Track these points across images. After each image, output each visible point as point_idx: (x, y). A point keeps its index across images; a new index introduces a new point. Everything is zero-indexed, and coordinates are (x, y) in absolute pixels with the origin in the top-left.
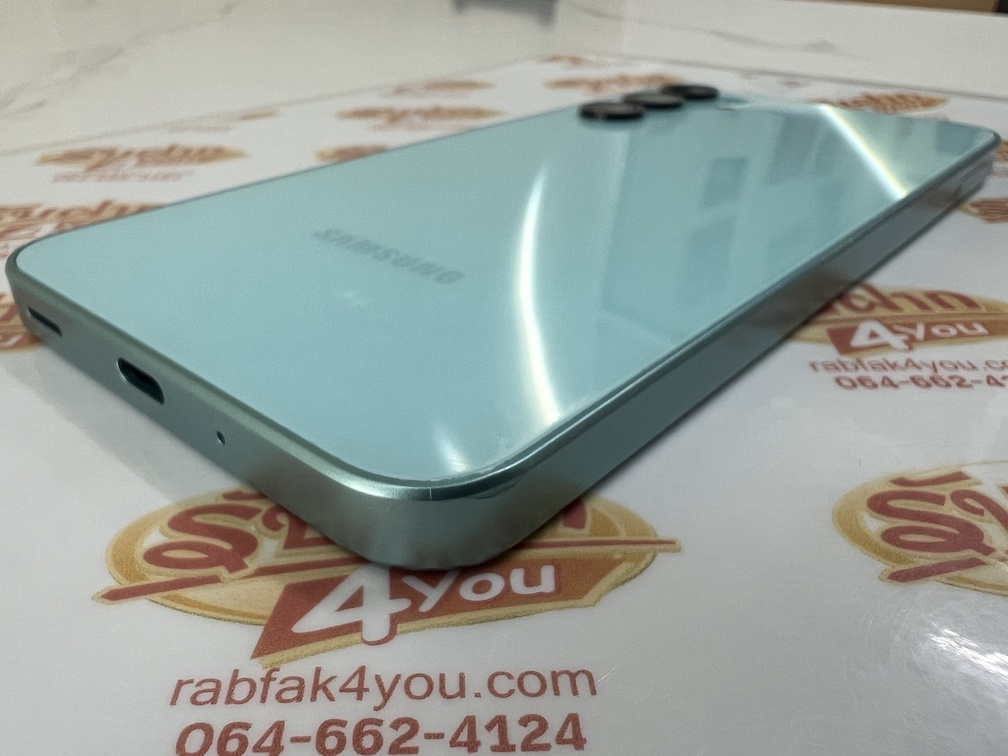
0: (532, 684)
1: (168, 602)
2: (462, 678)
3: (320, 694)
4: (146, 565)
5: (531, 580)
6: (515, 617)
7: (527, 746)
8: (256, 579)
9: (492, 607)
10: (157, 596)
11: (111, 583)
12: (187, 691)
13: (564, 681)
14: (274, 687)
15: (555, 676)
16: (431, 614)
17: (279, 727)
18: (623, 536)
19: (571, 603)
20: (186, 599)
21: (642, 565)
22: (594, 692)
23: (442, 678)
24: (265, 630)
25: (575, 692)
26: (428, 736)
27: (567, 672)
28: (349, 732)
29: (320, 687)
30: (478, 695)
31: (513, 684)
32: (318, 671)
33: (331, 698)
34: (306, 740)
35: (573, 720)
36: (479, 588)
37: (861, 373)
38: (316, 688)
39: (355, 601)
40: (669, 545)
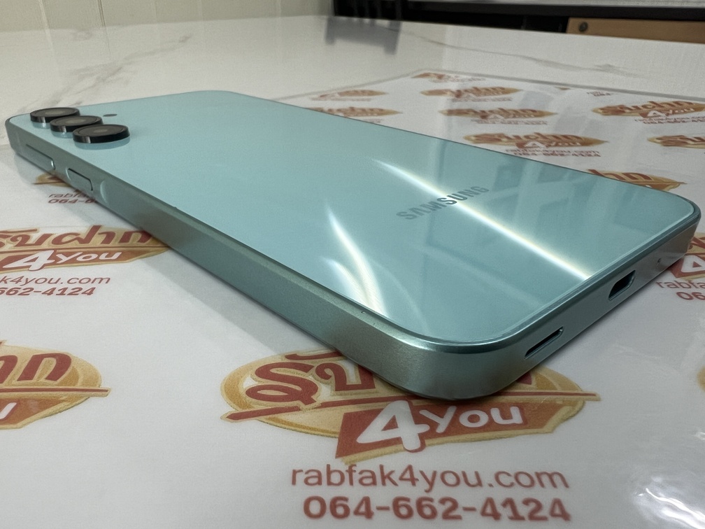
0: (525, 480)
1: (271, 422)
2: (477, 474)
3: (387, 481)
4: (249, 399)
5: (506, 415)
6: (501, 438)
7: (532, 517)
8: (323, 409)
9: (484, 431)
10: (262, 418)
11: (230, 409)
12: (301, 478)
13: (545, 479)
14: (356, 477)
15: (538, 475)
16: (445, 434)
17: (366, 501)
18: (559, 391)
19: (536, 430)
20: (282, 421)
21: (577, 409)
22: (566, 485)
23: (464, 474)
24: (339, 441)
25: (554, 485)
26: (466, 509)
27: (545, 473)
28: (413, 504)
29: (386, 477)
30: (491, 485)
31: (512, 480)
32: (382, 467)
33: (395, 484)
34: (386, 509)
35: (557, 502)
36: (473, 419)
37: (693, 290)
38: (384, 477)
39: (392, 425)
40: (592, 396)
